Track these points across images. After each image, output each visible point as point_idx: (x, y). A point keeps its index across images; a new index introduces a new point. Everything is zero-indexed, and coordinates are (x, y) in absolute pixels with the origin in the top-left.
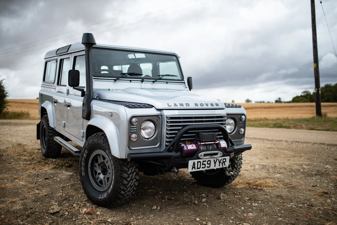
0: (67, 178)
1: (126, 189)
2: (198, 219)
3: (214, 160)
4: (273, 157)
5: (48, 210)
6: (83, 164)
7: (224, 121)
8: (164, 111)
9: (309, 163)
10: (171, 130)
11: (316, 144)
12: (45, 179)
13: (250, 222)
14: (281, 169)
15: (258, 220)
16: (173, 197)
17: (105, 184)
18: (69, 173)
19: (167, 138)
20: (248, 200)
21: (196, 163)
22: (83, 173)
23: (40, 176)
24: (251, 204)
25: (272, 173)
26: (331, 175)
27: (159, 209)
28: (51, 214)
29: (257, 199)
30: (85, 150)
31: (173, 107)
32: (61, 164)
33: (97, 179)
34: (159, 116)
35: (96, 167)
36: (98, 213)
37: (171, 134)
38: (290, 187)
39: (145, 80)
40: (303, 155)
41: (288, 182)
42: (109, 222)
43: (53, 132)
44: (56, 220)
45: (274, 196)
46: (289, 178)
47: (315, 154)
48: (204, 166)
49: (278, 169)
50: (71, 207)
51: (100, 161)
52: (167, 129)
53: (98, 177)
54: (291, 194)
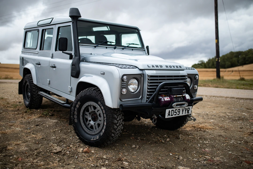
0: (54, 125)
1: (116, 132)
2: (171, 154)
3: (182, 109)
4: (202, 107)
5: (52, 150)
6: (76, 113)
7: (186, 79)
8: (145, 70)
9: (230, 111)
10: (151, 86)
11: (228, 98)
12: (36, 126)
13: (210, 155)
14: (212, 116)
15: (214, 154)
16: (144, 138)
17: (96, 129)
18: (54, 121)
19: (148, 92)
20: (200, 139)
21: (171, 111)
22: (76, 120)
23: (31, 123)
24: (203, 142)
25: (207, 119)
26: (250, 120)
27: (138, 147)
28: (55, 153)
29: (206, 138)
30: (77, 102)
31: (151, 68)
32: (45, 114)
33: (88, 125)
34: (142, 75)
35: (87, 115)
36: (93, 151)
37: (150, 89)
38: (224, 129)
39: (117, 47)
40: (223, 105)
41: (222, 125)
42: (105, 158)
43: (36, 88)
44: (62, 158)
45: (217, 136)
46: (221, 122)
47: (231, 105)
48: (175, 114)
49: (210, 116)
50: (69, 147)
51: (90, 111)
52: (148, 85)
53: (89, 123)
54: (227, 134)
